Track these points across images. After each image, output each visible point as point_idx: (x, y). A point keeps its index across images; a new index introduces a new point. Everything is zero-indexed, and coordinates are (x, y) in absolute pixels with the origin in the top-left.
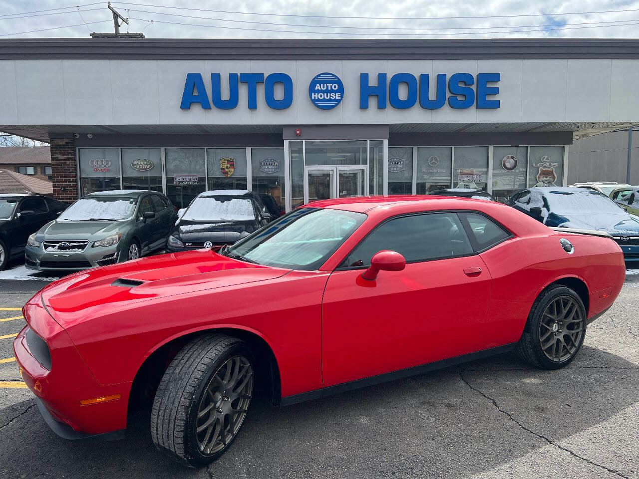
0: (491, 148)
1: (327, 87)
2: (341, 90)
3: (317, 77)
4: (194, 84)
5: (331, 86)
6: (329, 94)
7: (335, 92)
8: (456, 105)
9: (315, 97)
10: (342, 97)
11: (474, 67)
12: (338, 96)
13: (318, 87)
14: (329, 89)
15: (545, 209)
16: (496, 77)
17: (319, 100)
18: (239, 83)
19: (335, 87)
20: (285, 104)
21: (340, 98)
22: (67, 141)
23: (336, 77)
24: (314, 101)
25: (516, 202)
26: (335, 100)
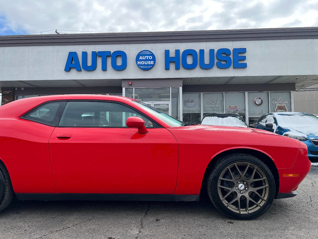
0: (246, 93)
1: (146, 58)
2: (154, 59)
3: (140, 53)
4: (73, 58)
5: (148, 57)
6: (147, 62)
7: (151, 60)
8: (221, 67)
9: (139, 63)
10: (155, 63)
11: (231, 45)
12: (152, 62)
13: (141, 58)
14: (147, 59)
15: (275, 124)
16: (244, 51)
17: (141, 65)
18: (98, 56)
19: (150, 58)
20: (123, 68)
21: (153, 64)
22: (10, 91)
23: (151, 52)
24: (139, 65)
25: (260, 122)
26: (151, 65)
